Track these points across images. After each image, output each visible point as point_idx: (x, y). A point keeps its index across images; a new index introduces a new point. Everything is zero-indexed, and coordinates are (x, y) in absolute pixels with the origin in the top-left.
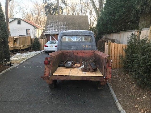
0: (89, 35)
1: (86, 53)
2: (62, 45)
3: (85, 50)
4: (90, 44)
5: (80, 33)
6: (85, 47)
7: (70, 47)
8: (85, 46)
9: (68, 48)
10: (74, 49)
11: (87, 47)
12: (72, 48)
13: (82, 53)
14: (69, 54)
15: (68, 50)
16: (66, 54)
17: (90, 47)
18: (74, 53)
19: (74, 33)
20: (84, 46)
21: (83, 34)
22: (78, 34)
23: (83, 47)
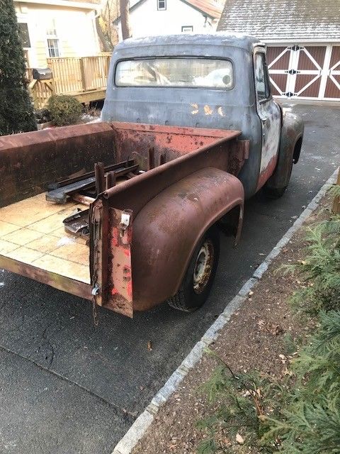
0: (220, 53)
1: (200, 139)
2: (116, 98)
3: (197, 125)
4: (221, 100)
5: (184, 45)
6: (201, 115)
7: (143, 108)
8: (201, 107)
9: (135, 114)
10: (156, 121)
11: (208, 111)
12: (151, 116)
13: (186, 138)
14: (137, 139)
15: (138, 120)
16: (130, 136)
17: (220, 111)
18: (158, 137)
19: (161, 48)
20: (194, 109)
21: (196, 52)
22: (175, 51)
23: (193, 112)
